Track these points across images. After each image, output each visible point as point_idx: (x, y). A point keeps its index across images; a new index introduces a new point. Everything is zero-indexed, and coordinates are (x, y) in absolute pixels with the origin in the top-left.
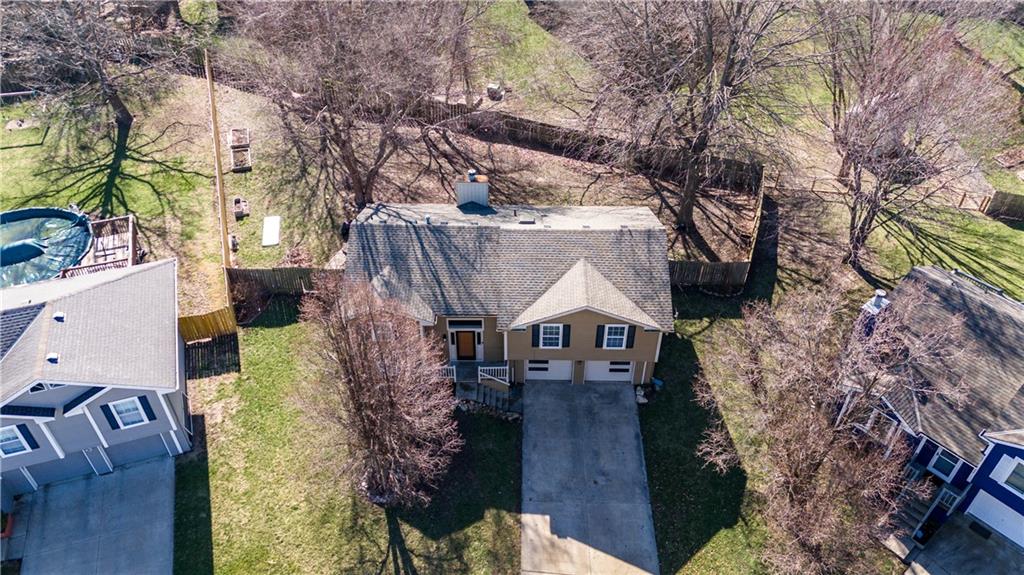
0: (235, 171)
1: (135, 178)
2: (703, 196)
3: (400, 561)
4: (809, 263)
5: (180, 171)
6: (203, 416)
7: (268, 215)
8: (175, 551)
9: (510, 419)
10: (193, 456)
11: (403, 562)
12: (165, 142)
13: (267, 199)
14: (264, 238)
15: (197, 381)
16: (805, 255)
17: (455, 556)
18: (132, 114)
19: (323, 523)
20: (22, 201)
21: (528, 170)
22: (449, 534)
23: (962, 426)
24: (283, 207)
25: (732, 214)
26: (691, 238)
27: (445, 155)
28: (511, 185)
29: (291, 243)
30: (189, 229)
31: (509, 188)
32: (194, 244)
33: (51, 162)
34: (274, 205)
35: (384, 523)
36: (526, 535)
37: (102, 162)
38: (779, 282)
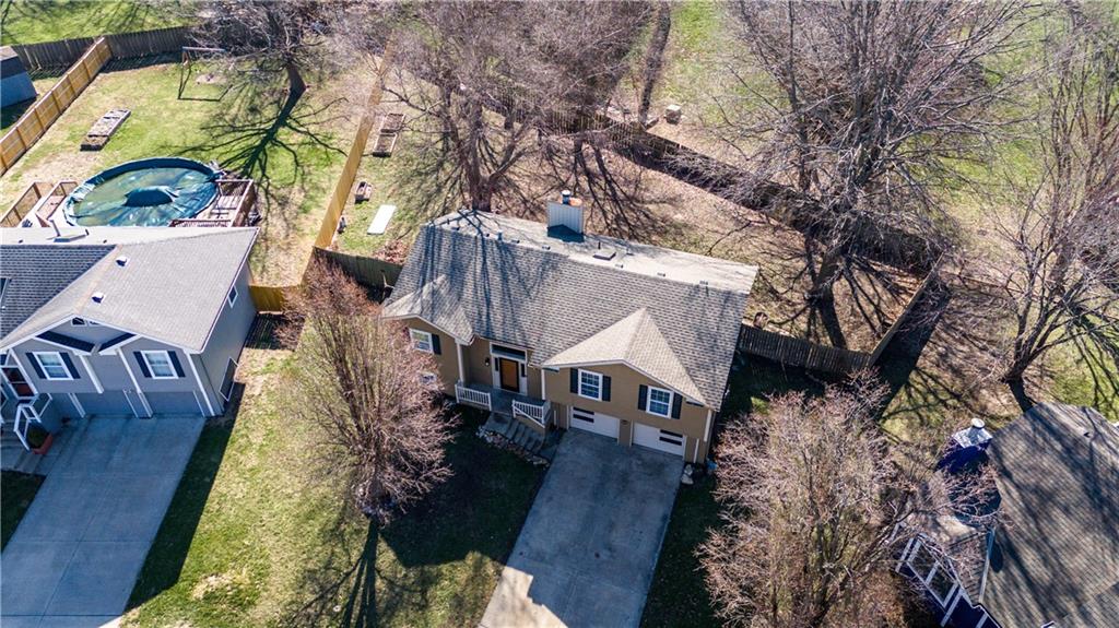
0: (375, 155)
1: (284, 146)
2: (862, 269)
3: (363, 577)
4: (957, 372)
5: (326, 146)
6: (244, 385)
7: (386, 203)
8: (170, 507)
9: (535, 463)
10: (222, 421)
11: (366, 579)
12: (325, 116)
13: (392, 188)
14: (372, 225)
15: (252, 351)
16: (956, 361)
17: (419, 589)
18: (306, 84)
19: (308, 519)
20: (180, 150)
21: (670, 204)
22: (423, 564)
23: (1034, 609)
24: (404, 198)
25: (886, 297)
26: (821, 312)
27: (588, 173)
28: (642, 217)
29: (395, 234)
30: (309, 203)
31: (638, 219)
32: (307, 218)
33: (220, 119)
34: (398, 193)
35: (364, 535)
36: (501, 589)
37: (263, 126)
38: (908, 385)
